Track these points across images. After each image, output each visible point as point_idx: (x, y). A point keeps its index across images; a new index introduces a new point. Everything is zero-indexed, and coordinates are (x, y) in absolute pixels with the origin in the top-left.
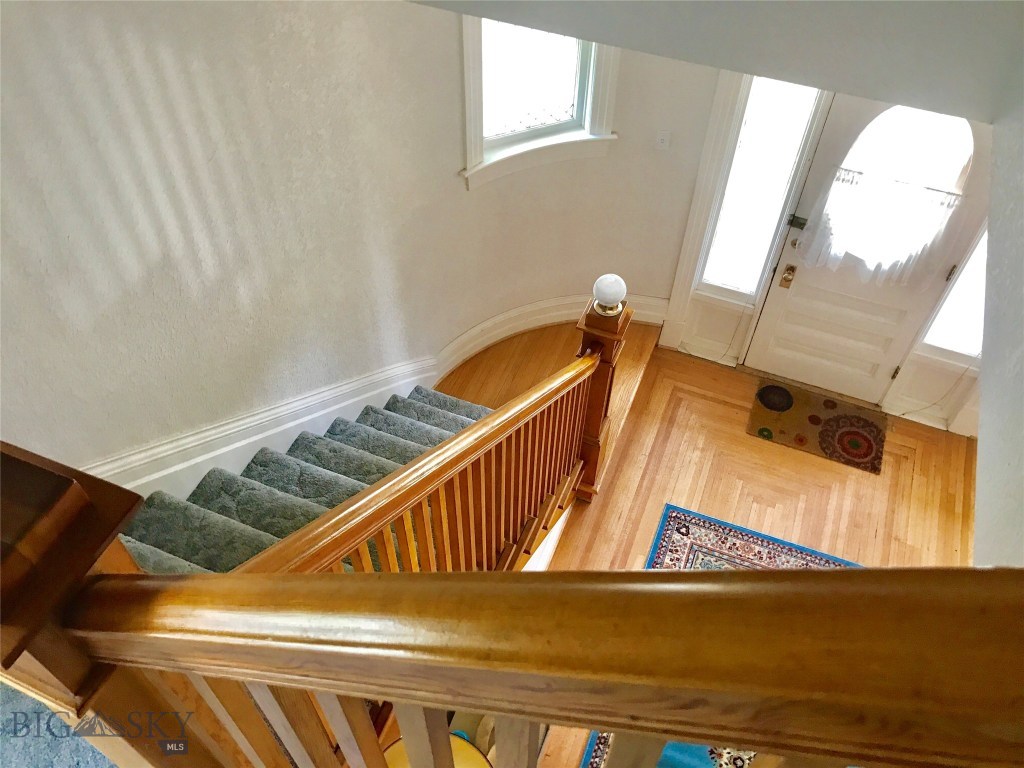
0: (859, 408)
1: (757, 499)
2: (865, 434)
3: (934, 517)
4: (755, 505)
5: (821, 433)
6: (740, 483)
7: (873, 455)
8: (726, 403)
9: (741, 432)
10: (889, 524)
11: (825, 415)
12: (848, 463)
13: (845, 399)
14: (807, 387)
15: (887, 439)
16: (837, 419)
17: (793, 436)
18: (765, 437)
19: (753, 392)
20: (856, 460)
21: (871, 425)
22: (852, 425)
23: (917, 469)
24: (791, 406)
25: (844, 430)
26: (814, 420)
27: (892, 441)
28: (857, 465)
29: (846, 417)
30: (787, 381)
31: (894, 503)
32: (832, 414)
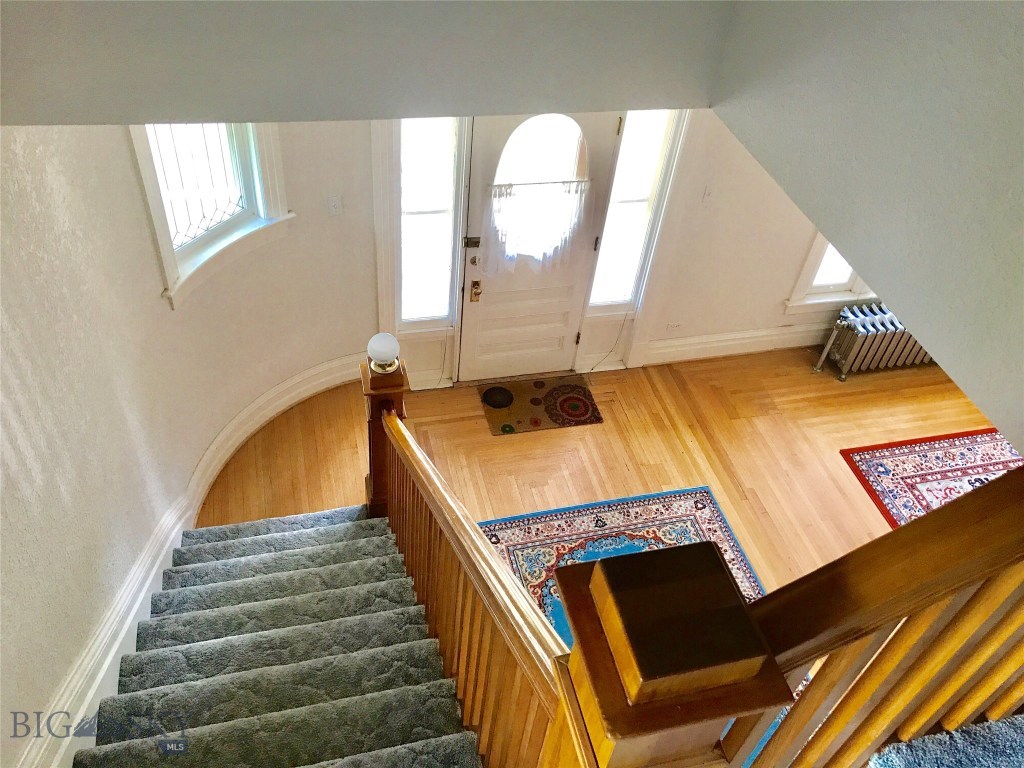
0: (561, 378)
1: (533, 485)
2: (576, 396)
3: (656, 436)
4: (533, 490)
5: (546, 410)
6: (512, 479)
7: (591, 409)
8: (463, 419)
9: (489, 437)
10: (632, 457)
11: (540, 394)
12: (578, 423)
13: (547, 376)
14: (515, 379)
15: (593, 392)
16: (550, 394)
17: (529, 422)
18: (508, 432)
19: (477, 400)
20: (583, 418)
21: (576, 387)
22: (563, 394)
23: (625, 407)
24: (512, 398)
25: (561, 399)
26: (535, 402)
27: (597, 392)
28: (584, 423)
29: (555, 389)
30: (498, 381)
31: (625, 439)
32: (545, 390)
